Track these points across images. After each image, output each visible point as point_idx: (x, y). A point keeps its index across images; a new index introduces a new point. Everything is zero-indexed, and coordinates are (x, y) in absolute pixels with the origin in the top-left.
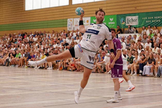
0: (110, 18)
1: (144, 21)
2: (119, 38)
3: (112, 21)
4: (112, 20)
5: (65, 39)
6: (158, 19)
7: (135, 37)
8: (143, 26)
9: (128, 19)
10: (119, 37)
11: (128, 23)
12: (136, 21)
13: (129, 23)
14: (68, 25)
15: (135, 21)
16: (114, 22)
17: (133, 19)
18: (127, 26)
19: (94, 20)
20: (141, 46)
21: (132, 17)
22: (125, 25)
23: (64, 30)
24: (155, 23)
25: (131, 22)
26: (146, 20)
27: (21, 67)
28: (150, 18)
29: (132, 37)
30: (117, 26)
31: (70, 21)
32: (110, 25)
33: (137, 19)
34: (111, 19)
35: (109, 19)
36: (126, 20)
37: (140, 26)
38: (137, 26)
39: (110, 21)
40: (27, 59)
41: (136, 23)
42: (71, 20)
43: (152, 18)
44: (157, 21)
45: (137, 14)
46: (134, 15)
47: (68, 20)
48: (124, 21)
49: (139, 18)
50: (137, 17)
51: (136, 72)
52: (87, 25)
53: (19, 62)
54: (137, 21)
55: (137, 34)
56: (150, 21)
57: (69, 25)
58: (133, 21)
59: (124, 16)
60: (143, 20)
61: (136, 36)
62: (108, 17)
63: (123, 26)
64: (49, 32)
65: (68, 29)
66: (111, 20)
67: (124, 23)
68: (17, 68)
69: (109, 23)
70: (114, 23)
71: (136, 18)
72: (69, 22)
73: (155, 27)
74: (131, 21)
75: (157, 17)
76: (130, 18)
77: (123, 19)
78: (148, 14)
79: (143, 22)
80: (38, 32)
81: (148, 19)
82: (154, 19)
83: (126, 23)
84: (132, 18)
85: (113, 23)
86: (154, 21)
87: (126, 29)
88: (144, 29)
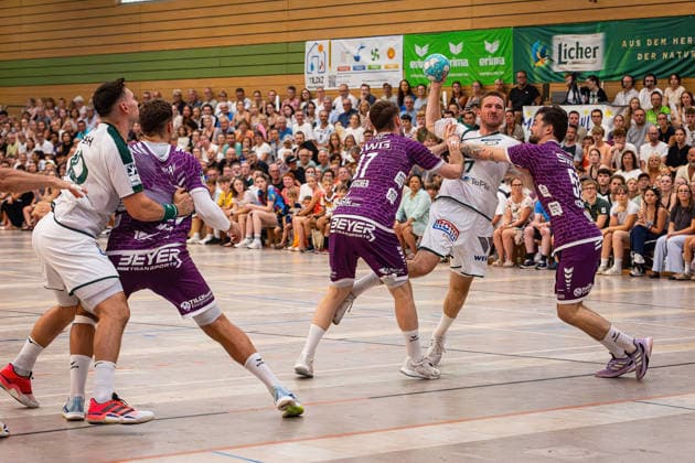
0: (486, 42)
1: (628, 52)
2: (530, 122)
3: (495, 55)
4: (495, 49)
5: (301, 123)
6: (689, 48)
8: (625, 74)
9: (560, 45)
10: (526, 120)
11: (560, 62)
12: (594, 56)
13: (565, 63)
14: (309, 68)
15: (592, 54)
16: (503, 55)
17: (580, 46)
18: (556, 73)
19: (417, 48)
20: (629, 155)
21: (576, 40)
22: (547, 71)
23: (292, 88)
24: (676, 62)
25: (575, 59)
26: (636, 50)
28: (656, 41)
29: (581, 116)
30: (515, 73)
31: (316, 51)
32: (487, 68)
33: (600, 45)
34: (488, 46)
35: (484, 46)
36: (551, 52)
37: (612, 76)
38: (601, 75)
39: (486, 54)
41: (594, 63)
42: (321, 48)
43: (663, 41)
44: (682, 55)
45: (599, 25)
46: (589, 28)
47: (309, 45)
48: (543, 55)
49: (607, 42)
50: (600, 36)
52: (386, 67)
54: (599, 53)
56: (653, 55)
57: (312, 67)
58: (583, 53)
60: (626, 49)
61: (601, 116)
62: (480, 37)
63: (540, 73)
64: (226, 96)
65: (308, 84)
66: (491, 47)
67: (546, 61)
69: (483, 62)
70: (503, 63)
71: (594, 42)
72: (311, 55)
73: (674, 77)
74: (573, 53)
75: (682, 40)
76: (569, 41)
77: (538, 46)
78: (646, 27)
79: (626, 57)
80: (180, 95)
81: (643, 49)
82: (669, 47)
83: (552, 60)
84: (577, 43)
85: (497, 61)
86: (672, 55)
87: (555, 88)
88: (630, 88)
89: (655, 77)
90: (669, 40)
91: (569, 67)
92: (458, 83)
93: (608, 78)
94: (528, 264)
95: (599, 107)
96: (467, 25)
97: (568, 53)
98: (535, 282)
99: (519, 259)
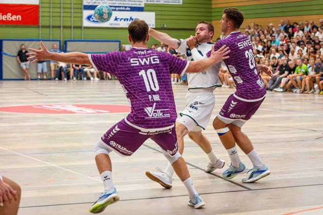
27: (306, 92)
40: (319, 76)
53: (303, 82)
68: (299, 94)
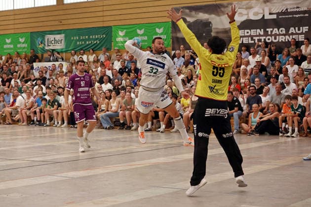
1: (74, 41)
3: (23, 43)
4: (23, 41)
6: (96, 39)
7: (61, 66)
9: (48, 39)
10: (35, 68)
11: (48, 46)
12: (61, 43)
16: (26, 43)
17: (56, 39)
18: (47, 50)
21: (54, 37)
22: (43, 49)
24: (92, 44)
25: (54, 44)
26: (77, 40)
28: (84, 37)
30: (31, 50)
32: (20, 48)
33: (63, 39)
35: (19, 39)
36: (45, 41)
37: (68, 51)
38: (64, 50)
39: (20, 43)
41: (61, 46)
43: (87, 37)
44: (94, 42)
45: (62, 31)
46: (59, 32)
48: (41, 43)
49: (66, 37)
50: (63, 35)
51: (66, 122)
54: (63, 42)
55: (64, 63)
56: (83, 42)
58: (57, 42)
59: (43, 34)
60: (73, 40)
62: (18, 36)
63: (40, 49)
67: (43, 45)
69: (19, 46)
70: (26, 46)
71: (61, 37)
73: (91, 50)
74: (53, 42)
75: (94, 36)
76: (51, 37)
77: (40, 39)
78: (80, 32)
79: (73, 43)
81: (79, 40)
82: (89, 39)
83: (45, 45)
85: (24, 45)
86: (90, 42)
87: (46, 55)
88: (74, 55)
89: (84, 50)
90: (89, 37)
91: (51, 47)
92: (9, 54)
93: (66, 51)
94: (32, 124)
95: (62, 63)
96: (12, 31)
97: (51, 42)
98: (30, 131)
99: (29, 122)
